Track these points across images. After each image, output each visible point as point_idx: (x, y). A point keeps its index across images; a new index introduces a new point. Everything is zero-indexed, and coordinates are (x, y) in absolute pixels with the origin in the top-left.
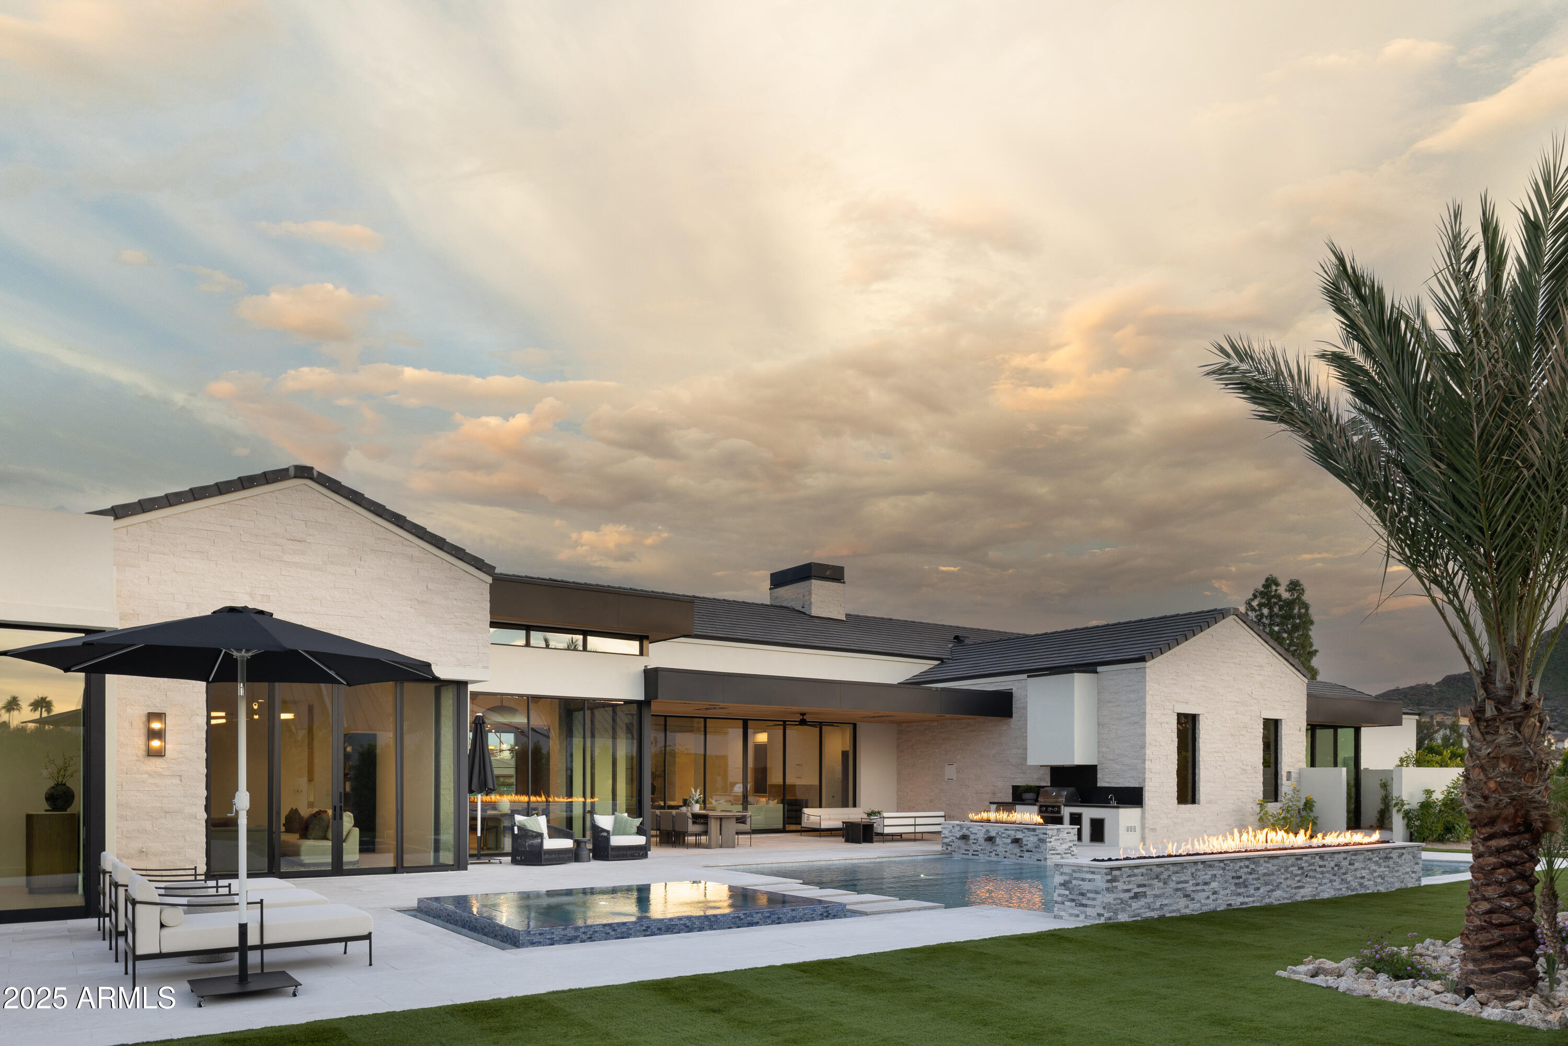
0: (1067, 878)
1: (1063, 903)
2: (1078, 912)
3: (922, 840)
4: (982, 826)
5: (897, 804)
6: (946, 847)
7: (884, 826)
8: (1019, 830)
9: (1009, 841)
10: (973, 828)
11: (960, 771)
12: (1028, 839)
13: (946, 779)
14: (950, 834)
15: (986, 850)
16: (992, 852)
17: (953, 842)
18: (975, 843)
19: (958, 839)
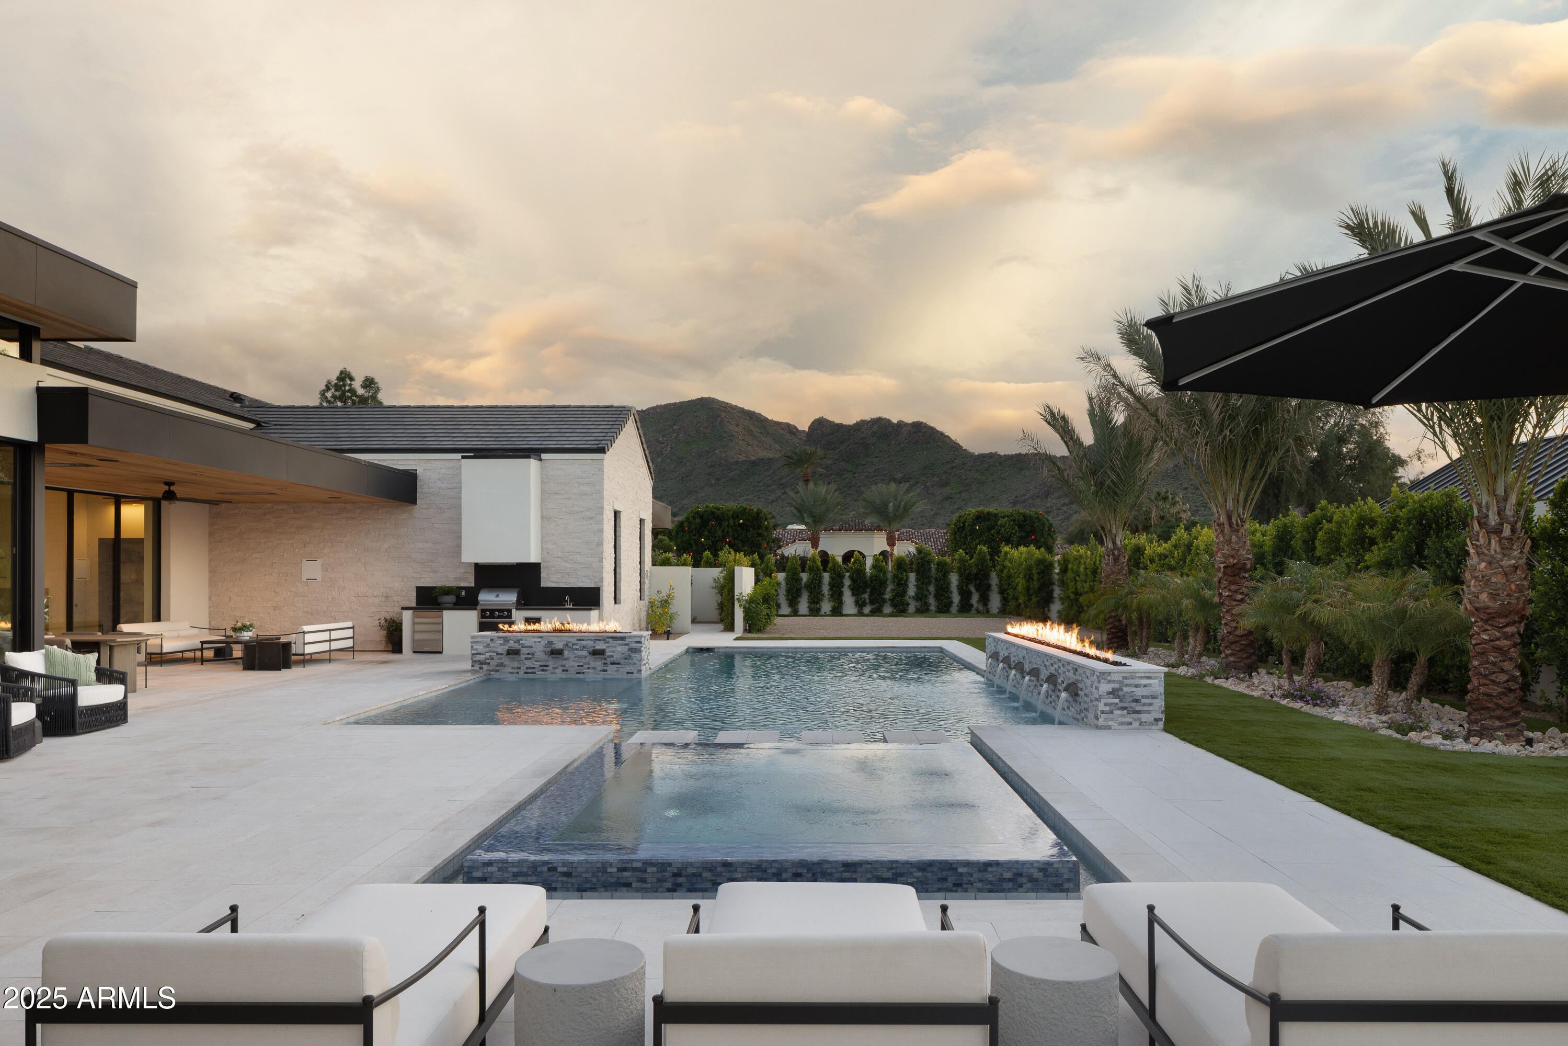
0: (1117, 686)
1: (1112, 712)
2: (1131, 720)
3: (330, 660)
4: (540, 637)
5: (210, 613)
6: (479, 666)
7: (305, 644)
8: (600, 640)
9: (585, 653)
10: (526, 640)
11: (329, 569)
12: (614, 649)
13: (304, 579)
14: (487, 649)
15: (547, 666)
16: (557, 668)
17: (492, 659)
18: (530, 659)
19: (502, 654)
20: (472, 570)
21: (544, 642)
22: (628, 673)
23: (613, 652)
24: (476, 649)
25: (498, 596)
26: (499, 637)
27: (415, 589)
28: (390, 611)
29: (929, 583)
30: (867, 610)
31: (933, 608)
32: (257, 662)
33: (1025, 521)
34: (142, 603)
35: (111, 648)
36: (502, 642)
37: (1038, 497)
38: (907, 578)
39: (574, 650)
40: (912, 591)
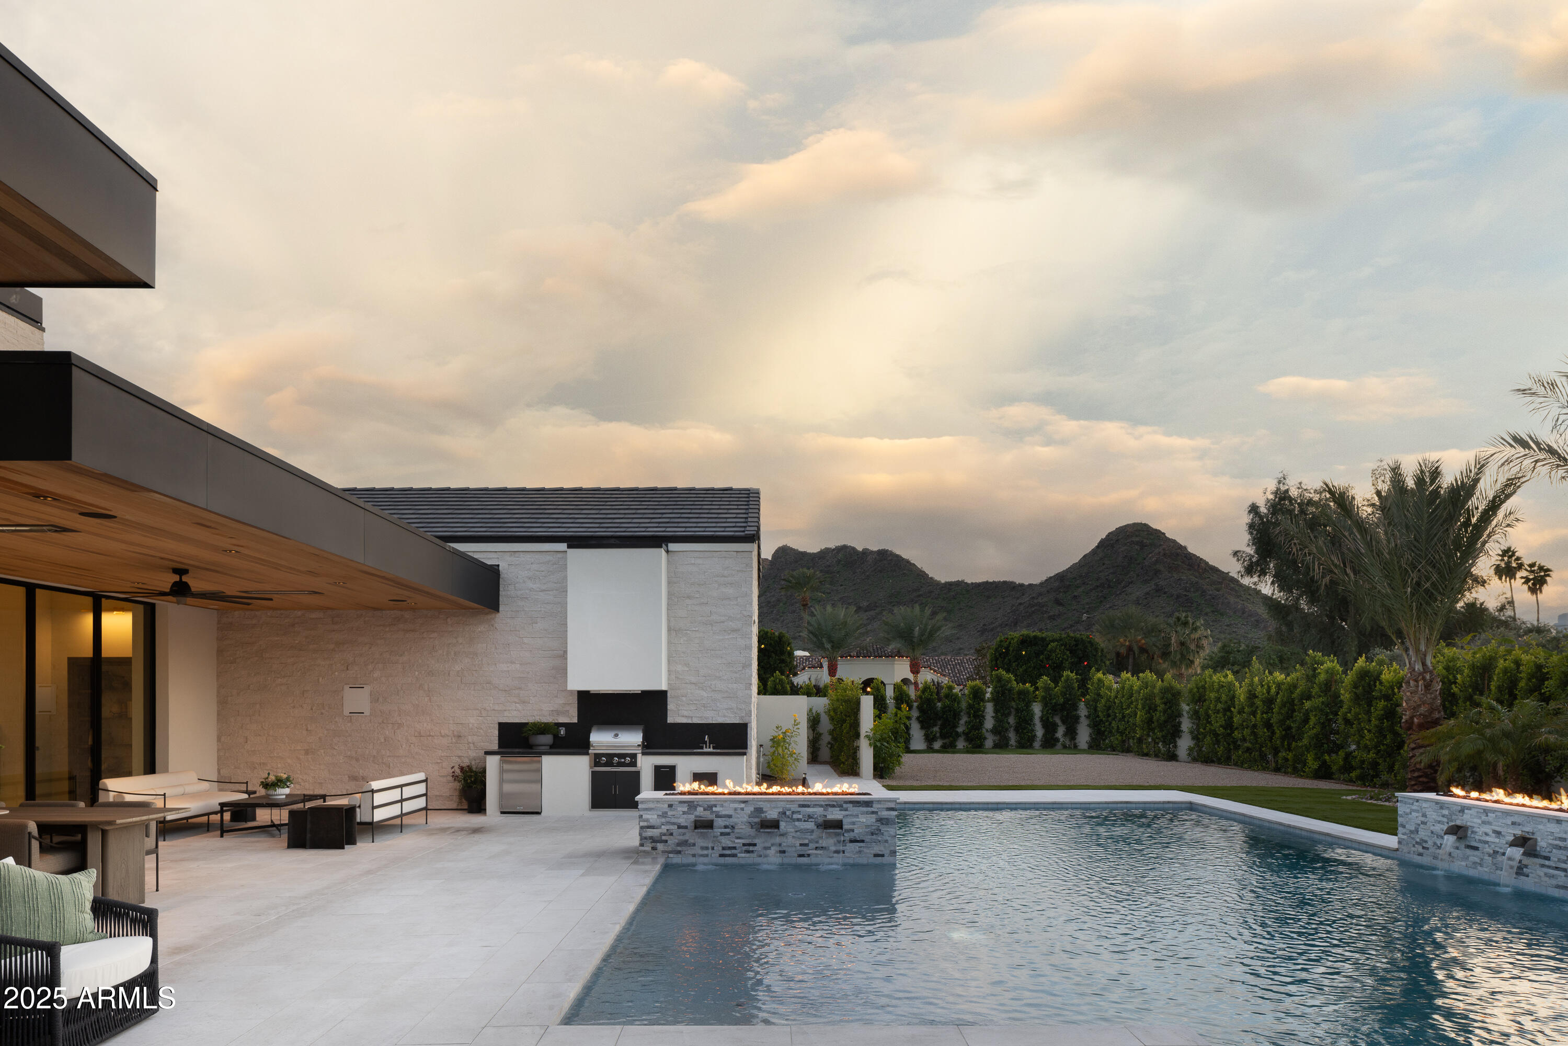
3: (401, 829)
4: (745, 802)
5: (219, 758)
6: (651, 845)
7: (374, 808)
8: (833, 806)
9: (810, 825)
10: (722, 806)
11: (381, 700)
12: (854, 820)
13: (346, 713)
14: (663, 820)
15: (755, 845)
16: (769, 848)
17: (671, 834)
18: (728, 834)
19: (686, 827)
20: (574, 700)
21: (749, 809)
22: (876, 855)
23: (854, 823)
24: (647, 820)
25: (616, 735)
26: (681, 802)
27: (497, 726)
28: (467, 755)
29: (1009, 714)
30: (937, 745)
31: (1013, 742)
32: (308, 836)
33: (1076, 645)
34: (130, 746)
35: (104, 833)
36: (686, 809)
37: (1007, 625)
38: (985, 707)
39: (794, 820)
40: (989, 723)
